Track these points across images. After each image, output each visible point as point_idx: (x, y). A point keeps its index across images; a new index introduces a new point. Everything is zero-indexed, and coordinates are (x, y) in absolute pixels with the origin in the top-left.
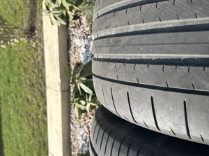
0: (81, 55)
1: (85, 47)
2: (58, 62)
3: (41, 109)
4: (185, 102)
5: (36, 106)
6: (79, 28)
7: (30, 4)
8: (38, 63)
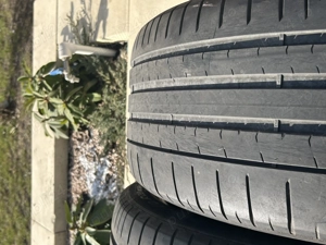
0: (88, 182)
1: (95, 174)
2: (53, 188)
3: (19, 234)
4: (247, 177)
5: (9, 228)
6: (88, 142)
7: (10, 66)
8: (18, 159)
